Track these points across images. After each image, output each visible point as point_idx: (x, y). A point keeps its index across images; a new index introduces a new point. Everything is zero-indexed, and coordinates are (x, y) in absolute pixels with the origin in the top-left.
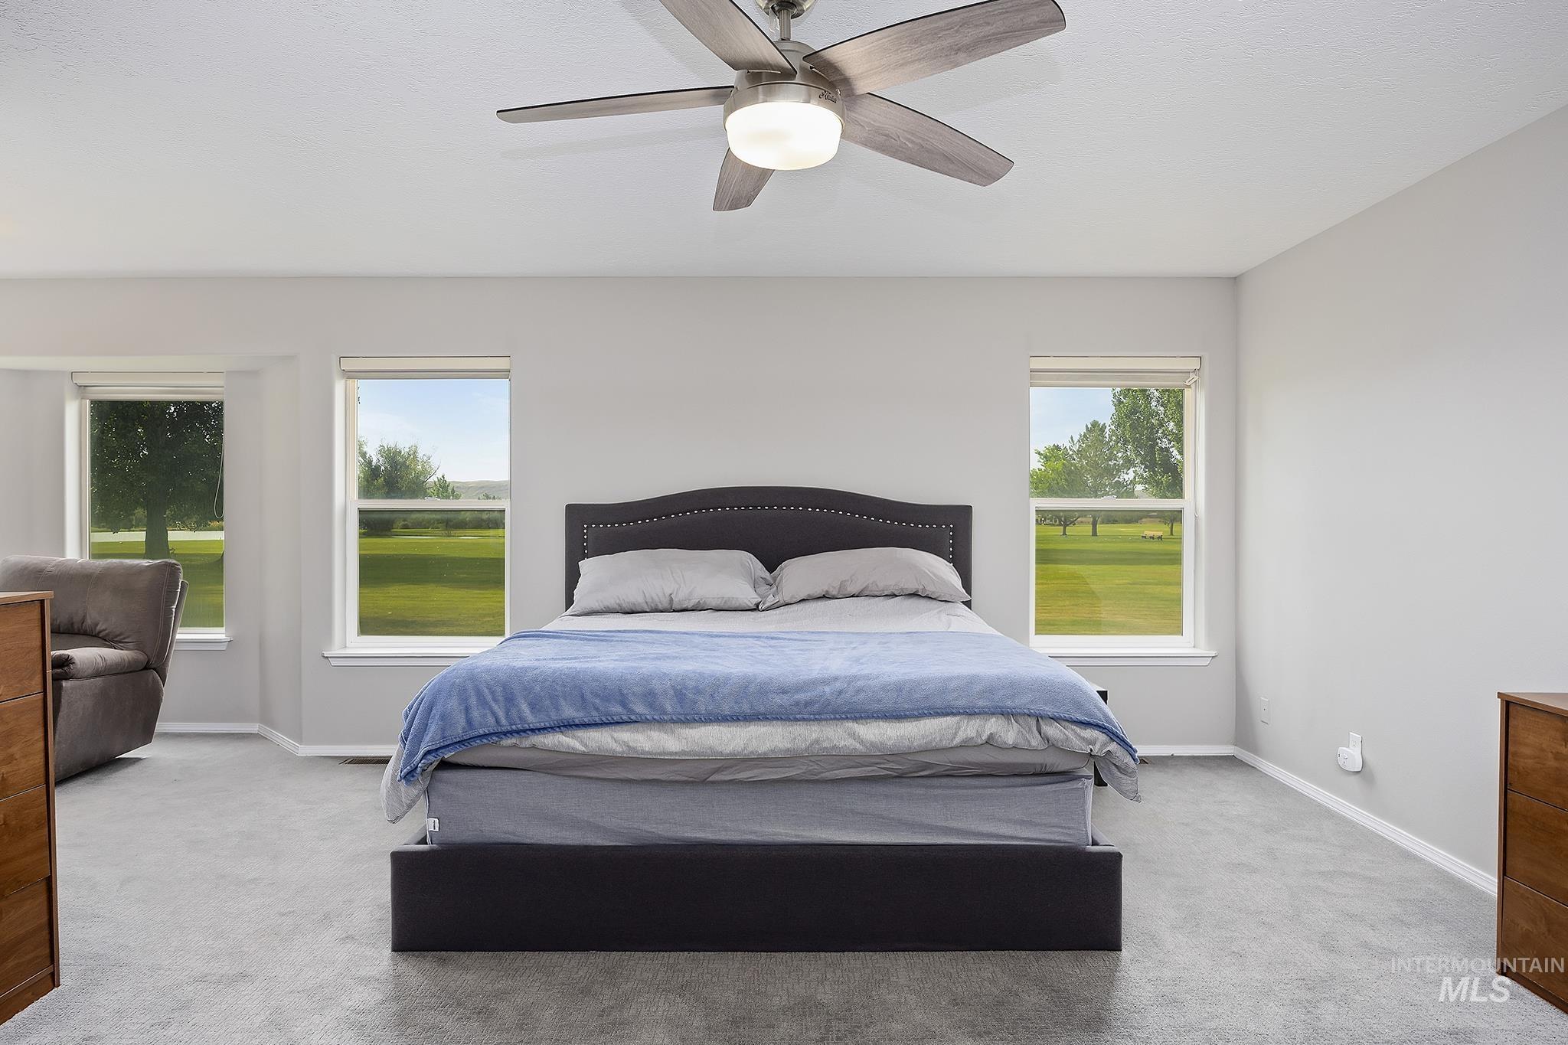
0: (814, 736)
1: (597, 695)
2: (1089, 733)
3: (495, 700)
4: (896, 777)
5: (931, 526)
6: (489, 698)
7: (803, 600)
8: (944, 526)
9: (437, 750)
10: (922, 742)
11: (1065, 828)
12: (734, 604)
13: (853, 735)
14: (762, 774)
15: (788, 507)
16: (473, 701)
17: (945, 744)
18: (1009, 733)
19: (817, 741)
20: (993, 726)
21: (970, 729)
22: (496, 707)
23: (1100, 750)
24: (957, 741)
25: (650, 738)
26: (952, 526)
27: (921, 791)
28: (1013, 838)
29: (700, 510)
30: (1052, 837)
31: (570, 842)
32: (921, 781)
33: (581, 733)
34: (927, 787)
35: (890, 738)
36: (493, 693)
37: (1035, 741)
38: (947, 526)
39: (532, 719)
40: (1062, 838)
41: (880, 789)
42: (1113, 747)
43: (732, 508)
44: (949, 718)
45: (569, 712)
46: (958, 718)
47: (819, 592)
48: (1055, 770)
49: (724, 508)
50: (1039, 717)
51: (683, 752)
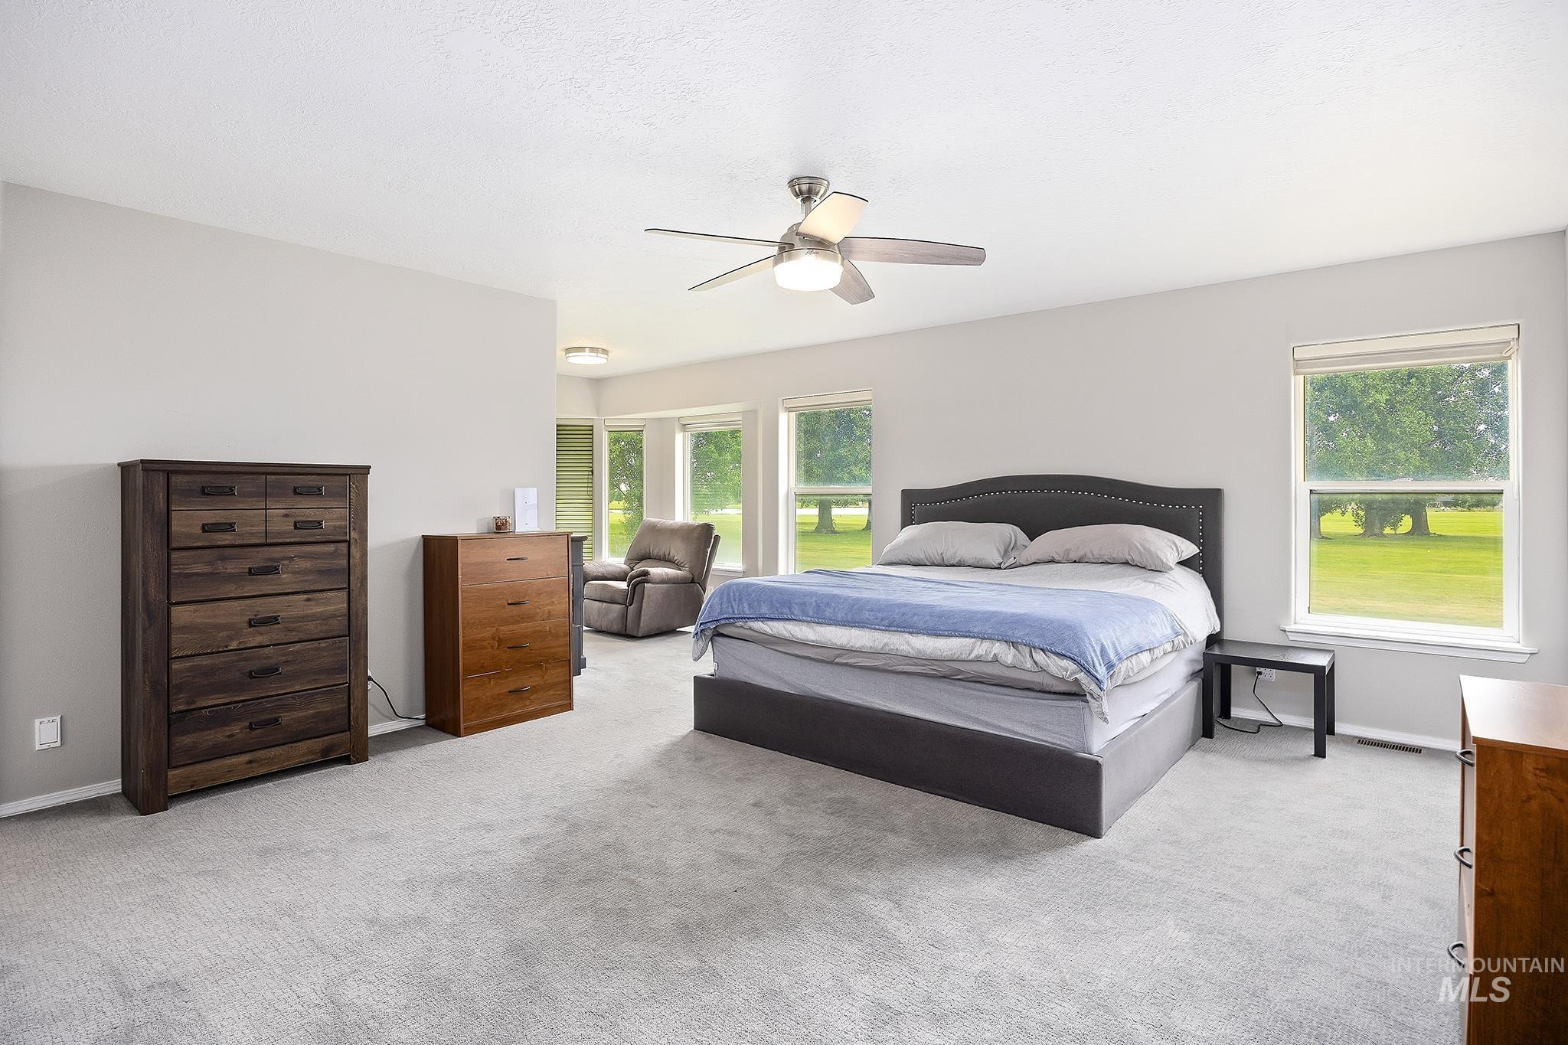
0: (885, 641)
1: (779, 603)
2: (1065, 663)
3: (735, 600)
4: (940, 677)
5: (1181, 507)
6: (732, 598)
7: (1035, 563)
8: (1193, 507)
9: (706, 623)
10: (949, 653)
11: (1064, 736)
12: (983, 563)
13: (907, 643)
14: (862, 662)
15: (1056, 491)
16: (725, 599)
17: (964, 657)
18: (1008, 655)
19: (886, 644)
20: (998, 648)
21: (982, 649)
22: (734, 604)
23: (1070, 676)
24: (972, 656)
25: (801, 630)
26: (1201, 507)
27: (960, 690)
28: (1025, 736)
29: (989, 493)
30: (1054, 741)
31: (773, 687)
32: (957, 682)
33: (770, 623)
34: (965, 687)
35: (929, 648)
36: (734, 595)
37: (1029, 664)
38: (1197, 507)
39: (748, 612)
40: (1067, 745)
41: (935, 684)
42: (1081, 676)
43: (1013, 491)
44: (967, 639)
45: (765, 610)
46: (973, 640)
47: (1047, 558)
48: (1053, 690)
49: (1006, 492)
50: (1032, 647)
51: (816, 641)
